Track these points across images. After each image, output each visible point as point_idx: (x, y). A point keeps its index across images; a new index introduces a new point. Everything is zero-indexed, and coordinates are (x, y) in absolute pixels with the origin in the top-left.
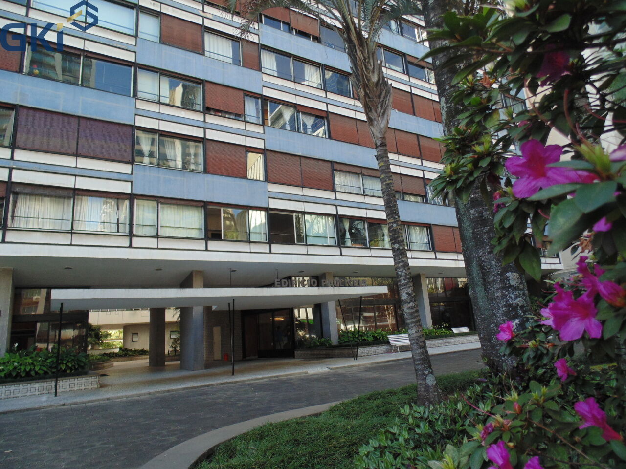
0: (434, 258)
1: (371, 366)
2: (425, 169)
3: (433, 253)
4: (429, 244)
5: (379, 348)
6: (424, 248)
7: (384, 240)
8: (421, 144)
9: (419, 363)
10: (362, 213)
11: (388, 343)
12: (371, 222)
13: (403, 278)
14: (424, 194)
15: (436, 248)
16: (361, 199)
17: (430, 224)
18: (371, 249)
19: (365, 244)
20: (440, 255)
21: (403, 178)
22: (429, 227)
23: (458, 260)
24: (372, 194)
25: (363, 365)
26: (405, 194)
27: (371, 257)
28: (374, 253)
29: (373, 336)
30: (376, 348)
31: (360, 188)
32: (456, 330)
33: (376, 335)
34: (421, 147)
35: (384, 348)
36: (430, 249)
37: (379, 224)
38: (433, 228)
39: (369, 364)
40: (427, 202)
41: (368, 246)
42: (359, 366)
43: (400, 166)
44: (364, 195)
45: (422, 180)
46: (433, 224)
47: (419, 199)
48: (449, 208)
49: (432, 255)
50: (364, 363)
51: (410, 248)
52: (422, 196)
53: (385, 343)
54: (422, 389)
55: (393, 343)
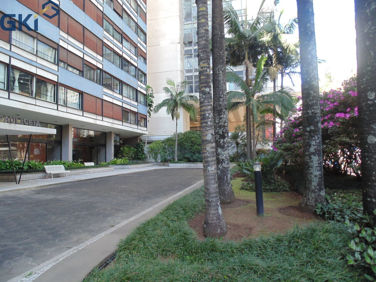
0: (82, 115)
1: (36, 189)
2: (85, 52)
3: (82, 112)
4: (80, 105)
5: (36, 175)
6: (76, 107)
7: (47, 95)
8: (85, 34)
9: (214, 195)
10: (33, 70)
11: (44, 171)
12: (39, 78)
13: (210, 120)
14: (82, 70)
15: (84, 109)
16: (34, 58)
17: (83, 92)
18: (36, 99)
19: (32, 94)
20: (85, 114)
21: (69, 53)
22: (81, 93)
23: (96, 119)
24: (42, 57)
25: (29, 188)
26: (68, 65)
27: (36, 105)
28: (38, 103)
29: (28, 165)
30: (34, 175)
31: (34, 49)
32: (86, 164)
33: (30, 165)
34: (85, 36)
35: (40, 175)
36: (80, 108)
37: (45, 82)
38: (84, 94)
39: (34, 188)
40: (83, 76)
41: (34, 96)
42: (25, 189)
43: (68, 44)
44: (36, 55)
45: (82, 59)
46: (84, 92)
47: (78, 72)
48: (96, 84)
49: (81, 113)
50: (30, 186)
51: (66, 104)
52: (80, 71)
53: (41, 171)
54: (215, 218)
55: (48, 171)
